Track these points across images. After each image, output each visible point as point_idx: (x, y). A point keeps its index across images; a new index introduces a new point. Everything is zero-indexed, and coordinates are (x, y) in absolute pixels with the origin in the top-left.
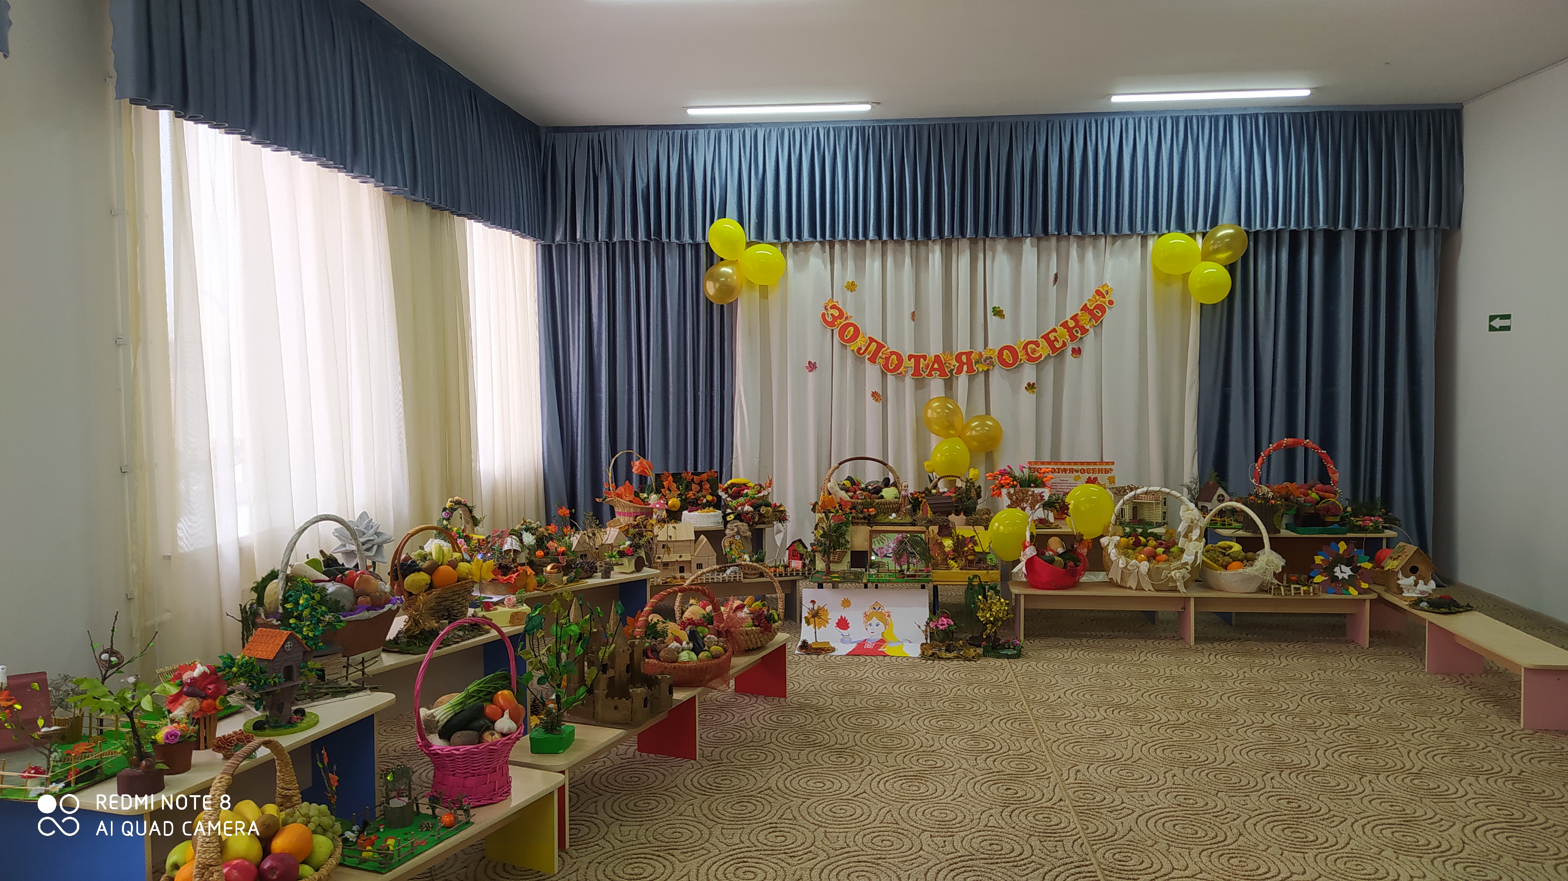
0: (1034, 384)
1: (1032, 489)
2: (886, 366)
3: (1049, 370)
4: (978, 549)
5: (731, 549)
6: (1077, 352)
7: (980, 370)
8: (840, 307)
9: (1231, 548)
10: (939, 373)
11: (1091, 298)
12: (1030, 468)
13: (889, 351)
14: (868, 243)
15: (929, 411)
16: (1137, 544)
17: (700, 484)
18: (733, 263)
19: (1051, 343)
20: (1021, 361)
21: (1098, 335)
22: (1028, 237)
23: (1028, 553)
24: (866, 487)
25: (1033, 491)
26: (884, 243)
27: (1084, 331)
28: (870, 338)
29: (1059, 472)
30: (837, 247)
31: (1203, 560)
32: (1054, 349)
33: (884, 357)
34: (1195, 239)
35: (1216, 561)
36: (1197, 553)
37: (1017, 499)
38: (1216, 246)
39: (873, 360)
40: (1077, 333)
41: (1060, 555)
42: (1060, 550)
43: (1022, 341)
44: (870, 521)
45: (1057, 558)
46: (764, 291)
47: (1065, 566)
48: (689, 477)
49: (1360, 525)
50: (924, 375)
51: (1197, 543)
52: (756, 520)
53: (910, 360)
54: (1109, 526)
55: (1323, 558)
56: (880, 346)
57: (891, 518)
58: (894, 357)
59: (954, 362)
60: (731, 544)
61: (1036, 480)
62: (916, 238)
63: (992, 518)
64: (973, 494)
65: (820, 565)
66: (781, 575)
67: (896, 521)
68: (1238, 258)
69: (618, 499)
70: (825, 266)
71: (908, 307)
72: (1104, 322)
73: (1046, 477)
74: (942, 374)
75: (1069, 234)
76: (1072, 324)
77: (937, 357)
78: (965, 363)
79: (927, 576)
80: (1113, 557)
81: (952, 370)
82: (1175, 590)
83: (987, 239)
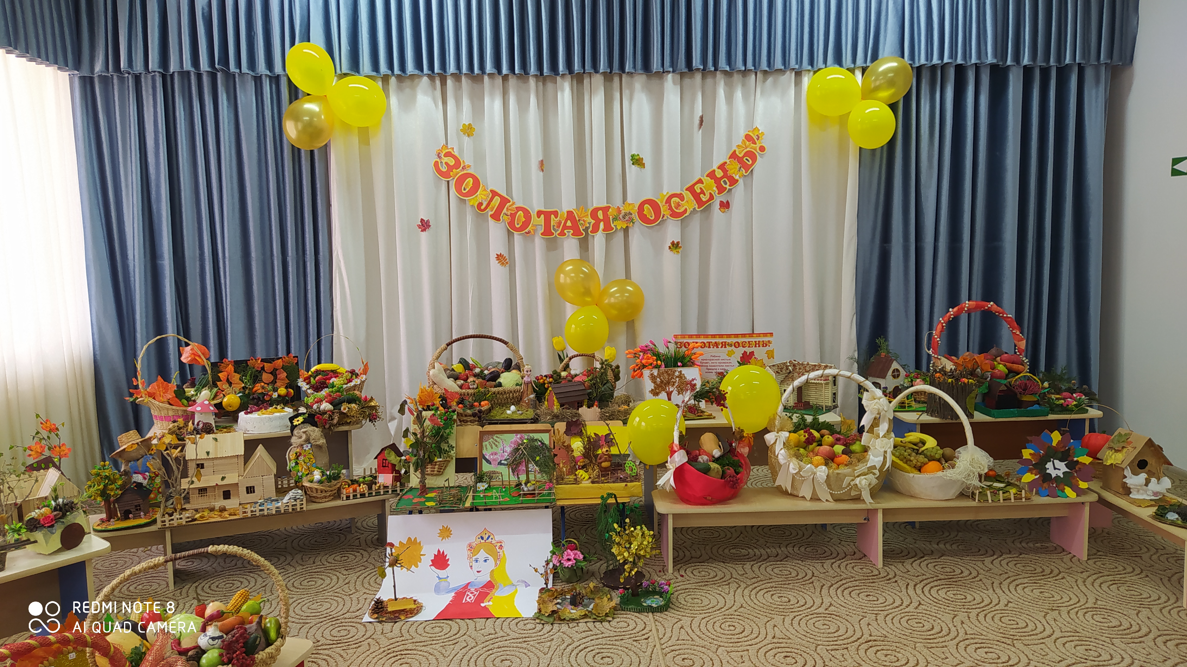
0: (678, 243)
1: (679, 369)
2: (511, 224)
3: (695, 225)
4: (614, 451)
5: (297, 464)
6: (725, 205)
7: (619, 228)
8: (456, 154)
9: (924, 443)
10: (572, 231)
11: (740, 144)
12: (676, 343)
13: (514, 206)
14: (486, 78)
15: (562, 275)
16: (810, 440)
17: (274, 373)
18: (322, 99)
19: (696, 196)
20: (663, 216)
21: (749, 187)
22: (669, 72)
23: (677, 460)
24: (482, 371)
25: (681, 372)
26: (505, 78)
27: (733, 182)
28: (491, 191)
29: (709, 347)
30: (450, 82)
31: (893, 461)
32: (700, 203)
33: (509, 213)
34: (854, 73)
35: (907, 461)
36: (885, 452)
37: (662, 382)
38: (878, 83)
39: (496, 217)
40: (726, 184)
41: (716, 460)
42: (717, 453)
43: (665, 194)
44: (481, 418)
45: (714, 465)
46: (364, 134)
47: (723, 476)
48: (259, 364)
49: (1062, 404)
50: (556, 234)
51: (885, 440)
52: (335, 421)
53: (539, 217)
54: (774, 419)
55: (1032, 452)
56: (504, 201)
57: (508, 412)
58: (521, 213)
59: (589, 219)
60: (298, 456)
61: (683, 357)
62: (542, 74)
63: (632, 409)
64: (610, 375)
65: (414, 480)
66: (363, 495)
67: (516, 417)
68: (900, 97)
69: (150, 399)
70: (436, 105)
71: (535, 155)
72: (755, 172)
73: (695, 354)
74: (577, 233)
75: (716, 69)
76: (719, 174)
77: (570, 214)
78: (601, 220)
79: (549, 494)
80: (782, 459)
81: (587, 228)
82: (858, 499)
83: (624, 76)
